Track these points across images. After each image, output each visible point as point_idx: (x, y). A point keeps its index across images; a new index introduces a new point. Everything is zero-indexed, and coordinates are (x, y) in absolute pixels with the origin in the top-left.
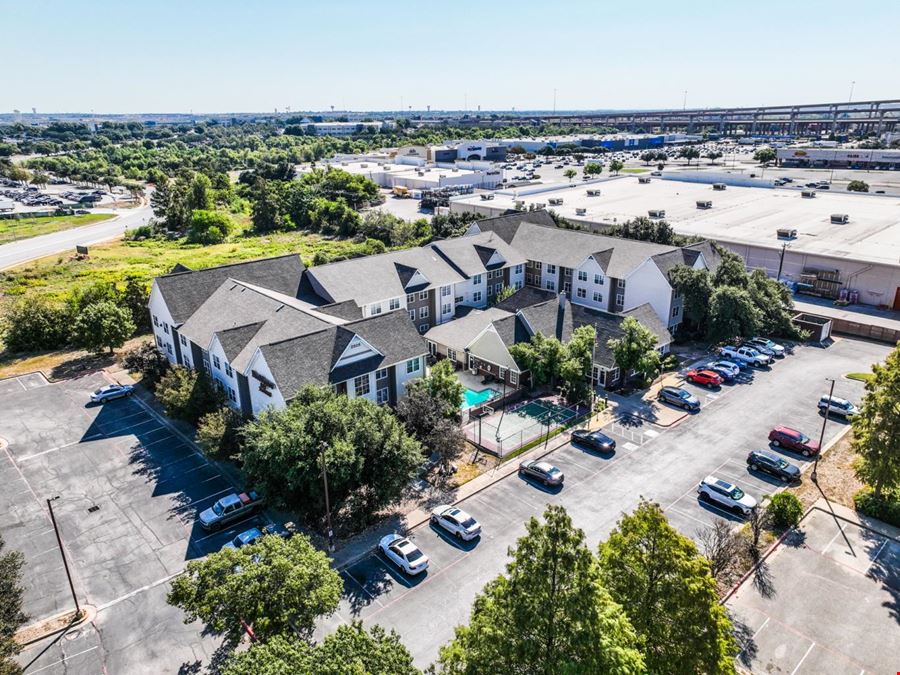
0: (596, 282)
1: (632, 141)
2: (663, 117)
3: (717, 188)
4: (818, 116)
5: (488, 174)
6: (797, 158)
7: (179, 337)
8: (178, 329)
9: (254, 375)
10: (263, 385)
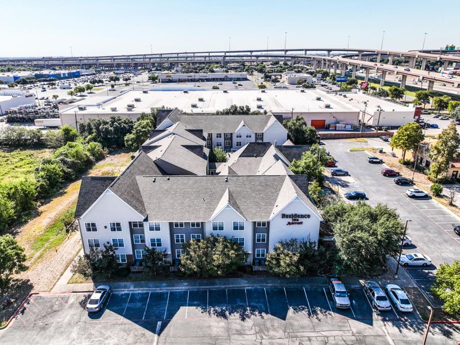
0: (247, 137)
1: (64, 74)
2: (63, 61)
3: (186, 92)
4: (123, 60)
5: (26, 97)
6: (167, 78)
7: (146, 226)
8: (146, 220)
9: (284, 216)
10: (295, 219)
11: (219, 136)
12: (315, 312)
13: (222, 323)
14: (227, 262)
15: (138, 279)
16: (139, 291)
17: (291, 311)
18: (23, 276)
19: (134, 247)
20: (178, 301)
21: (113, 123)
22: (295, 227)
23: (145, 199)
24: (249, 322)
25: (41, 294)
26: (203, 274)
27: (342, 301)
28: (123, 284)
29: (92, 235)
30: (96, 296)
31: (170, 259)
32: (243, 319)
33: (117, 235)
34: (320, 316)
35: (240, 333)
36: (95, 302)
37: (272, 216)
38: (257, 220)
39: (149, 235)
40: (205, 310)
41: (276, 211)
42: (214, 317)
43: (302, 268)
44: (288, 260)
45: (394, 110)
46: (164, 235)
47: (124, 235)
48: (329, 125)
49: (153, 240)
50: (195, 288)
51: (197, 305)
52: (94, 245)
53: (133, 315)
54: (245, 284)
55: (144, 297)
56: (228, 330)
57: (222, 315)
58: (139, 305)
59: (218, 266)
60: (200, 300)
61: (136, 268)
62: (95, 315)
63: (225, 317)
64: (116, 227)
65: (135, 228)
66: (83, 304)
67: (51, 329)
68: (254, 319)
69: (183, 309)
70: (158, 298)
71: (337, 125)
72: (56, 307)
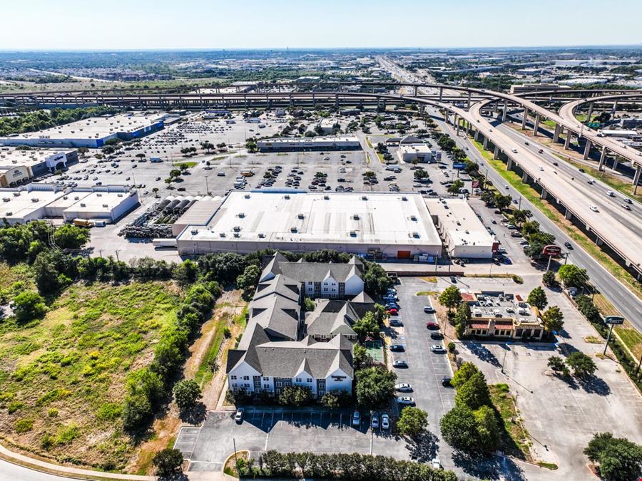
0: (333, 285)
1: (148, 128)
6: (268, 146)
7: (262, 378)
8: (262, 376)
9: (333, 377)
10: (339, 378)
11: (310, 283)
12: (342, 427)
13: (298, 429)
14: (302, 400)
15: (257, 405)
16: (258, 411)
17: (330, 426)
18: (200, 401)
19: (255, 387)
20: (278, 418)
21: (226, 261)
22: (338, 382)
23: (261, 362)
24: (310, 430)
25: (211, 411)
26: (290, 405)
27: (355, 422)
28: (250, 407)
29: (234, 382)
30: (239, 414)
31: (274, 395)
32: (307, 428)
33: (246, 382)
34: (344, 428)
35: (305, 435)
36: (238, 417)
37: (327, 376)
38: (319, 378)
39: (263, 382)
40: (290, 423)
41: (329, 373)
42: (294, 426)
43: (338, 405)
44: (331, 401)
45: (474, 244)
46: (271, 383)
47: (251, 382)
48: (413, 256)
49: (265, 385)
50: (286, 411)
51: (286, 421)
52: (235, 386)
53: (257, 424)
54: (312, 411)
55: (261, 415)
56: (300, 432)
57: (298, 426)
58: (259, 419)
59: (298, 402)
60: (288, 418)
61: (255, 399)
62: (239, 423)
63: (299, 427)
64: (246, 378)
65: (255, 378)
66: (232, 417)
67: (222, 429)
68: (312, 428)
69: (279, 422)
70: (268, 416)
71: (420, 257)
72: (220, 418)
